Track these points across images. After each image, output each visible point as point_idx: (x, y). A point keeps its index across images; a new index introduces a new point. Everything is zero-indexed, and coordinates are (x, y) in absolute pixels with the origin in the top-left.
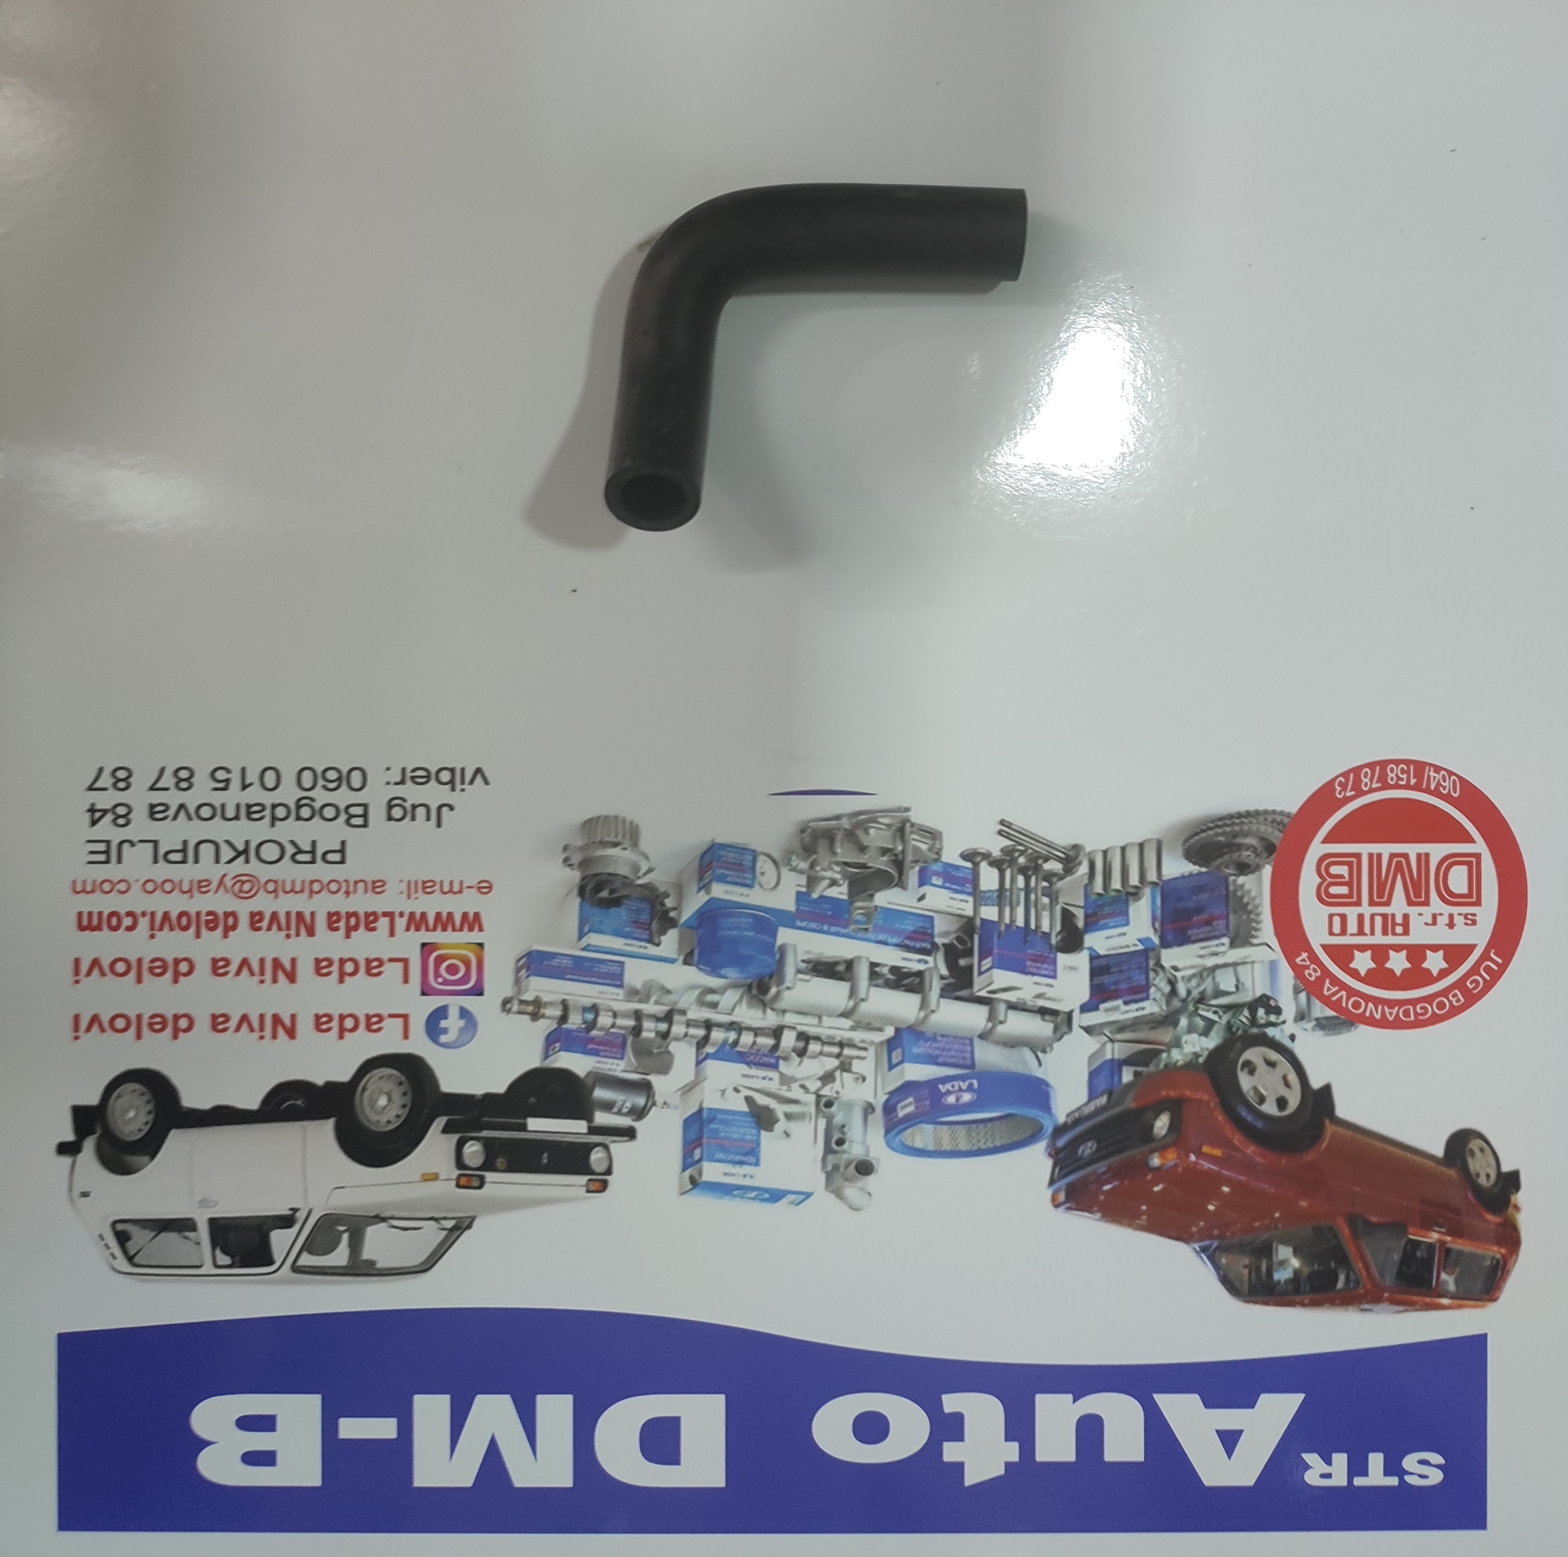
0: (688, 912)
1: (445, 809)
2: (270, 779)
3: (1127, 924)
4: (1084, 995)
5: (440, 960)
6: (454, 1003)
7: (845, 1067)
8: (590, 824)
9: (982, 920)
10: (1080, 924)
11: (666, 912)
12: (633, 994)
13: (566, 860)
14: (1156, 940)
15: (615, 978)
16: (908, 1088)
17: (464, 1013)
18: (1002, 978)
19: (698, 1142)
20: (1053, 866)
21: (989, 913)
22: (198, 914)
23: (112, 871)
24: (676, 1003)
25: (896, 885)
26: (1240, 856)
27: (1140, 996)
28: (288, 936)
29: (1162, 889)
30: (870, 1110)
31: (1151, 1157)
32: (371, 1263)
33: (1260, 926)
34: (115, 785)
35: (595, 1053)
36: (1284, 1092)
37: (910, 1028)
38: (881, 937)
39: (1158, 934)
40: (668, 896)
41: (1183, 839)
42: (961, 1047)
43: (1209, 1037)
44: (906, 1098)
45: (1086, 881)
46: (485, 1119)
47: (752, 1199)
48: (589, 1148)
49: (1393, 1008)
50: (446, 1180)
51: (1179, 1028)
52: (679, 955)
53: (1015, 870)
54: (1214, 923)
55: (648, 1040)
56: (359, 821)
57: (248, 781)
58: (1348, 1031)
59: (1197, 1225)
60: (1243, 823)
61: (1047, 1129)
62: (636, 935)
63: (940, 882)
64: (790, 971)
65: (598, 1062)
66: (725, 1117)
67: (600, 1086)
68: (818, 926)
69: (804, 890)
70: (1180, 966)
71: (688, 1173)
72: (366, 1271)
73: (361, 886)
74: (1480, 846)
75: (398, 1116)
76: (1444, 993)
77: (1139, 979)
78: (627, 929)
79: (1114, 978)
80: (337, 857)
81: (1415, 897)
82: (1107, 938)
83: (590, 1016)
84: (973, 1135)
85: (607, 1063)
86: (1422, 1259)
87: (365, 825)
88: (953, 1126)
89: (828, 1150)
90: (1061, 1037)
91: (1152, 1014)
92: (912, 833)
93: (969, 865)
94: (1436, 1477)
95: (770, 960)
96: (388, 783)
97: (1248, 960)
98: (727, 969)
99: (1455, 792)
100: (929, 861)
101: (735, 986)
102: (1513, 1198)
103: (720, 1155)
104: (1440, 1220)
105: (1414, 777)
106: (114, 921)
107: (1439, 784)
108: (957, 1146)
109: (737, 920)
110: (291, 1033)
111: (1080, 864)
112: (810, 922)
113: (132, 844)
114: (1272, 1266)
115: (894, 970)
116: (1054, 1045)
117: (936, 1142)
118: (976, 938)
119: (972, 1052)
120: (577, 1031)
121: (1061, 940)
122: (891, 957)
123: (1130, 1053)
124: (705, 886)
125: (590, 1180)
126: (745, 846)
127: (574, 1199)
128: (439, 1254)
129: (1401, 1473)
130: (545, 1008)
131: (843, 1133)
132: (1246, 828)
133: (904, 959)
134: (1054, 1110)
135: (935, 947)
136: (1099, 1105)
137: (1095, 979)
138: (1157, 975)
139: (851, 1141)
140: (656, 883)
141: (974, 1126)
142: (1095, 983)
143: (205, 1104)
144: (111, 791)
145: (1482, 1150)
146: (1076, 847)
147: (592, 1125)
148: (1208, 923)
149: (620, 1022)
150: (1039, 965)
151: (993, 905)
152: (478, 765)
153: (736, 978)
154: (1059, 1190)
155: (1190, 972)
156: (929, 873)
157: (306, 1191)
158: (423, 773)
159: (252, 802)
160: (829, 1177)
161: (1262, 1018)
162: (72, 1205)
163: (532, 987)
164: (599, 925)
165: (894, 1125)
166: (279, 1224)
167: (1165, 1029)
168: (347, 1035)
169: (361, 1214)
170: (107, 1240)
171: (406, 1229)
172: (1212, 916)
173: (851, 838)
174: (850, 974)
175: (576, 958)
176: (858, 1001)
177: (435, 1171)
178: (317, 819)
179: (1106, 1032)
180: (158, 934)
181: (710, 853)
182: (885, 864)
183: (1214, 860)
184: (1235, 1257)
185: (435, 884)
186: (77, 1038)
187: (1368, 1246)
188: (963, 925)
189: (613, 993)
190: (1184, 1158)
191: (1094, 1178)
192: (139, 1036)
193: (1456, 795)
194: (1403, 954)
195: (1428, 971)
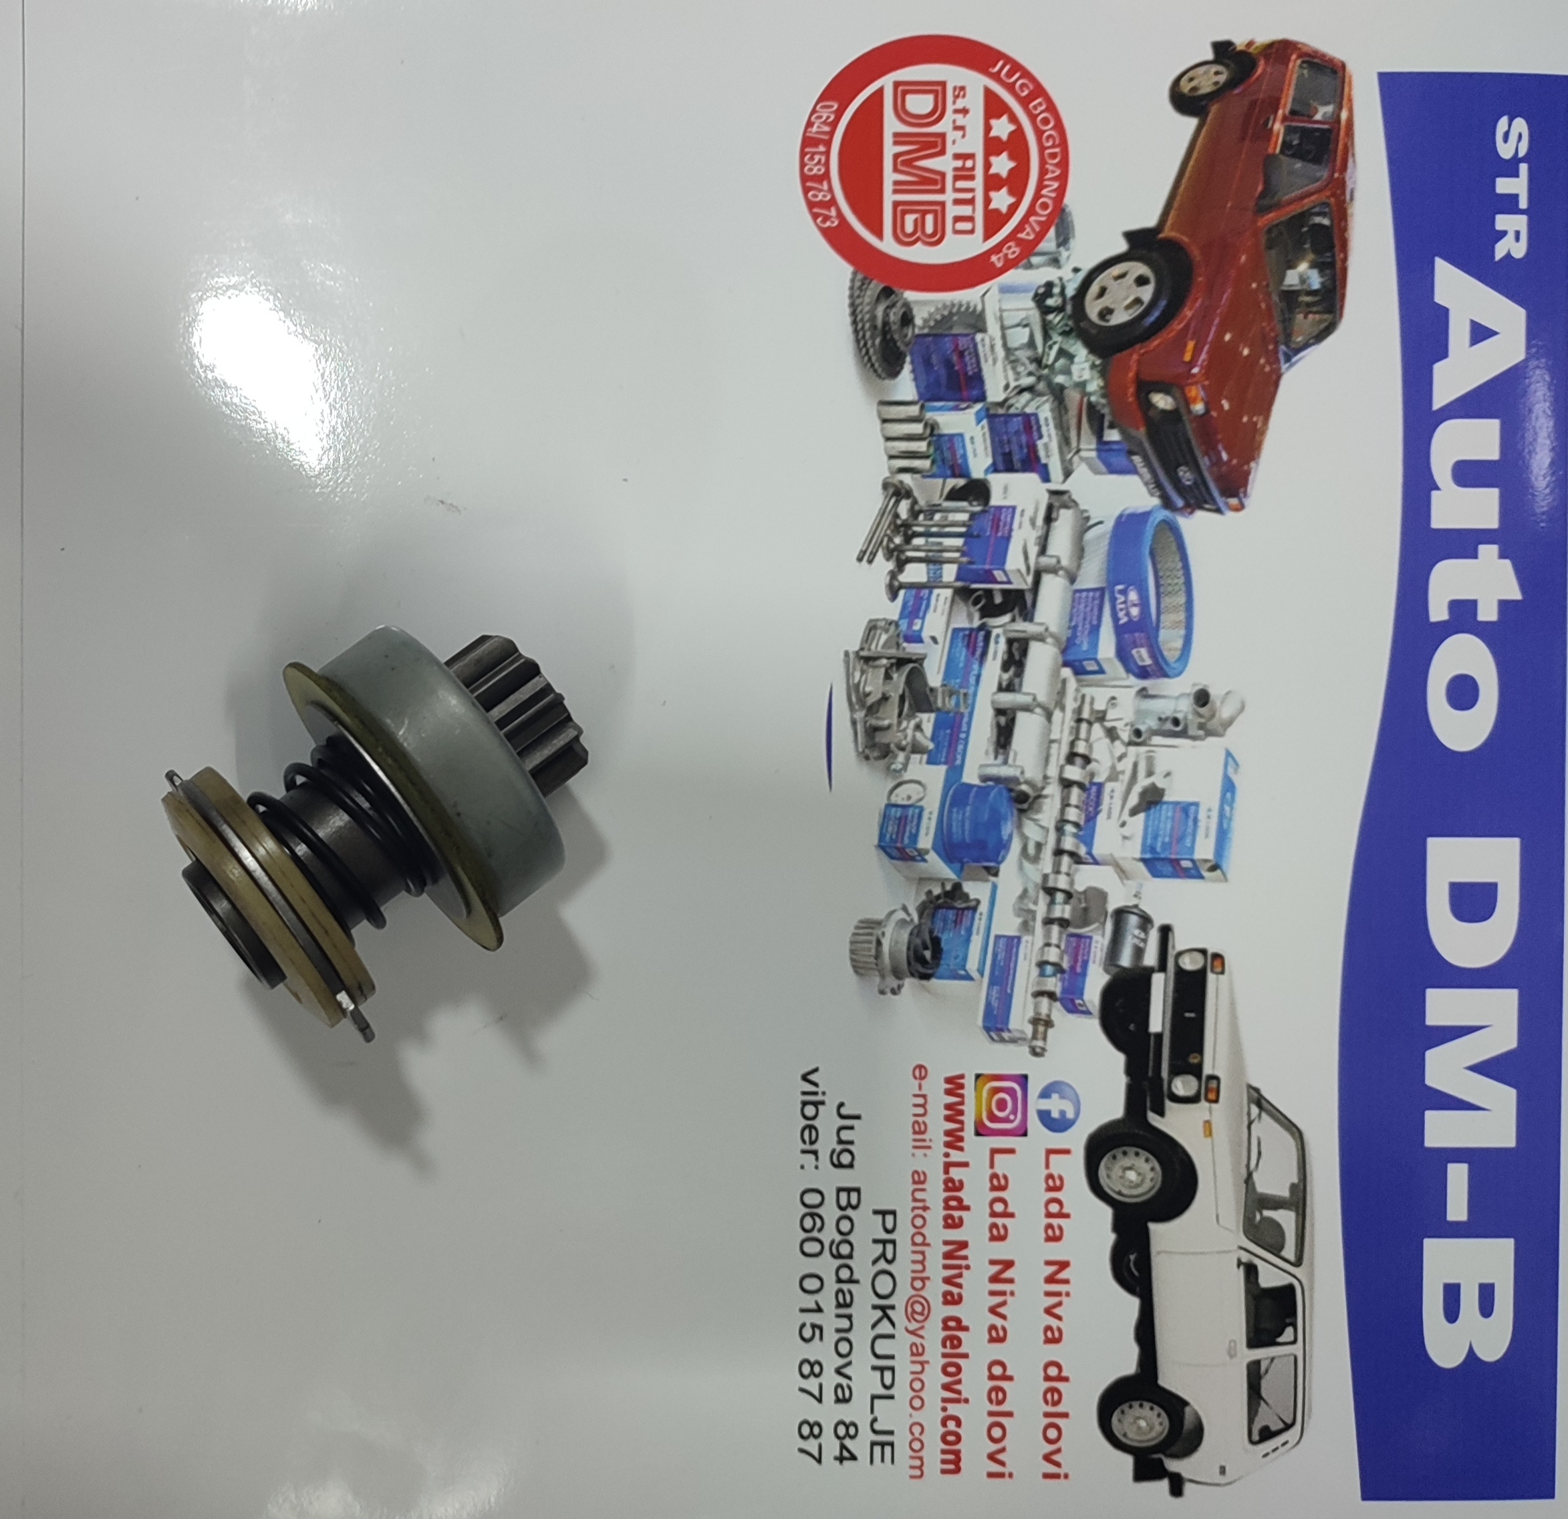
0: (947, 873)
1: (844, 1111)
2: (812, 1284)
3: (961, 435)
4: (1033, 478)
5: (993, 1118)
6: (1035, 1104)
7: (1101, 717)
8: (859, 968)
9: (958, 579)
10: (961, 482)
11: (947, 894)
12: (1026, 927)
13: (894, 992)
14: (978, 406)
15: (1011, 944)
16: (1123, 654)
17: (1045, 1094)
18: (1014, 560)
19: (1175, 863)
20: (904, 508)
21: (949, 573)
22: (945, 1355)
23: (901, 1440)
24: (1036, 884)
25: (921, 665)
26: (895, 323)
27: (1033, 423)
28: (968, 1267)
29: (927, 400)
30: (1144, 693)
31: (1194, 412)
32: (1293, 1187)
34: (816, 1437)
35: (1085, 964)
36: (1130, 279)
37: (1064, 651)
38: (972, 680)
39: (971, 403)
40: (930, 892)
41: (877, 379)
42: (1083, 601)
43: (1075, 354)
44: (1132, 656)
45: (918, 476)
46: (1150, 1074)
47: (1232, 808)
48: (1180, 971)
49: (1048, 170)
50: (1210, 1113)
51: (1067, 385)
52: (987, 881)
53: (908, 547)
54: (961, 349)
55: (1074, 910)
56: (854, 1196)
57: (813, 1306)
58: (1070, 214)
59: (1263, 366)
60: (862, 320)
61: (1168, 517)
62: (969, 923)
63: (918, 622)
64: (1005, 771)
65: (1094, 962)
66: (1149, 837)
67: (1119, 959)
68: (961, 743)
69: (925, 757)
70: (1003, 383)
71: (1205, 874)
72: (1301, 1195)
73: (919, 1195)
74: (886, 82)
75: (1147, 1160)
76: (1033, 118)
77: (1017, 424)
78: (963, 932)
79: (1015, 448)
80: (890, 1219)
81: (937, 147)
82: (975, 455)
83: (1049, 969)
84: (1170, 589)
85: (1095, 952)
86: (1301, 139)
87: (858, 1190)
88: (1162, 611)
89: (1183, 734)
90: (1074, 501)
91: (1052, 410)
92: (869, 649)
93: (902, 593)
94: (1520, 125)
95: (995, 790)
96: (817, 1167)
97: (998, 314)
98: (1003, 833)
99: (832, 107)
100: (897, 632)
101: (1020, 826)
102: (1239, 48)
103: (1188, 842)
104: (1262, 121)
105: (816, 145)
106: (951, 1438)
107: (825, 123)
108: (1181, 605)
109: (954, 824)
110: (1064, 1265)
111: (901, 482)
112: (956, 750)
113: (875, 1420)
114: (1305, 291)
115: (1005, 667)
116: (1082, 507)
117: (1177, 627)
118: (975, 586)
119: (1088, 590)
120: (1063, 980)
121: (974, 500)
122: (992, 671)
123: (1089, 431)
124: (920, 855)
125: (1212, 971)
126: (882, 814)
127: (1231, 983)
128: (1286, 1122)
129: (1516, 160)
130: (1040, 1014)
131: (1166, 719)
132: (867, 317)
133: (994, 658)
134: (1148, 509)
135: (982, 627)
136: (1142, 464)
137: (1016, 467)
138: (1012, 406)
139: (1175, 711)
140: (917, 904)
141: (1162, 590)
142: (1020, 468)
143: (1134, 1351)
144: (822, 1440)
145: (1191, 79)
146: (886, 486)
147: (1157, 968)
148: (961, 355)
149: (1054, 940)
150: (1001, 524)
151: (941, 569)
152: (799, 1077)
153: (1012, 824)
154: (1227, 504)
155: (1011, 374)
156: (910, 633)
157: (1219, 1252)
158: (807, 1133)
159: (834, 1303)
160: (1210, 733)
161: (1056, 301)
162: (1234, 1484)
163: (1019, 1028)
164: (958, 960)
165: (1159, 669)
166: (1252, 1279)
167: (1066, 398)
168: (1065, 1210)
169: (1244, 1196)
170: (1269, 1450)
171: (1260, 1153)
172: (953, 351)
173: (875, 709)
174: (1009, 711)
175: (992, 983)
176: (1035, 703)
177: (1201, 1124)
178: (851, 1238)
179: (1069, 456)
180: (964, 1395)
181: (888, 849)
182: (900, 676)
183: (898, 348)
184: (1296, 328)
185: (916, 1122)
186: (1066, 1476)
187: (1285, 195)
188: (961, 599)
189: (1026, 947)
190: (1194, 380)
191: (1215, 469)
192: (1065, 1415)
193: (836, 106)
194: (993, 159)
195: (1012, 134)
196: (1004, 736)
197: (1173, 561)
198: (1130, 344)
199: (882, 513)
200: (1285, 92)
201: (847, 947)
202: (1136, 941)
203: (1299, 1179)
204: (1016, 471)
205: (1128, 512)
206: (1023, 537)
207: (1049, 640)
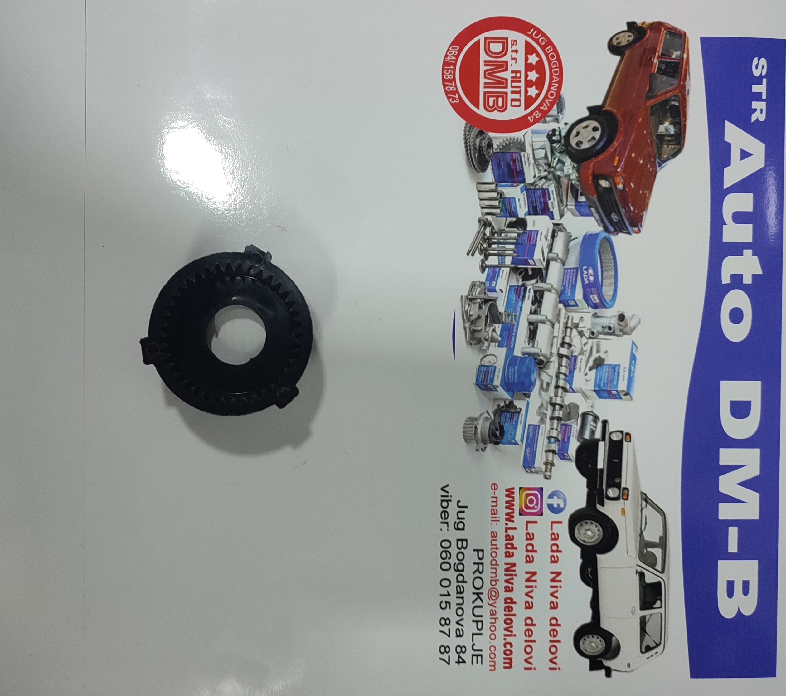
0: (507, 396)
1: (460, 504)
2: (445, 583)
3: (514, 198)
4: (546, 217)
5: (527, 507)
6: (546, 500)
7: (576, 326)
8: (466, 440)
9: (512, 263)
10: (514, 219)
11: (506, 406)
12: (542, 421)
13: (482, 450)
14: (522, 185)
15: (536, 428)
16: (586, 298)
17: (551, 496)
18: (538, 255)
19: (609, 392)
20: (488, 231)
21: (508, 260)
22: (505, 615)
23: (486, 653)
24: (547, 402)
25: (496, 302)
26: (484, 147)
27: (547, 192)
28: (516, 575)
29: (498, 182)
30: (596, 315)
31: (619, 189)
32: (661, 538)
33: (516, 138)
34: (447, 653)
35: (569, 438)
36: (590, 128)
37: (559, 296)
38: (518, 309)
39: (519, 184)
40: (499, 405)
41: (476, 173)
42: (568, 273)
43: (566, 161)
44: (590, 299)
45: (495, 216)
46: (598, 487)
47: (635, 367)
48: (611, 441)
49: (553, 78)
50: (624, 504)
51: (562, 175)
52: (525, 400)
53: (490, 249)
54: (514, 159)
55: (563, 413)
56: (465, 543)
57: (446, 593)
58: (563, 98)
59: (650, 169)
60: (470, 145)
61: (606, 236)
62: (517, 419)
63: (494, 283)
64: (533, 350)
65: (573, 437)
66: (598, 380)
67: (584, 435)
68: (513, 338)
69: (497, 344)
70: (533, 174)
71: (623, 397)
72: (664, 541)
73: (494, 542)
74: (481, 37)
75: (596, 526)
76: (547, 55)
77: (539, 193)
78: (514, 423)
79: (538, 204)
80: (481, 553)
81: (504, 67)
82: (520, 207)
83: (553, 440)
84: (607, 268)
85: (573, 432)
86: (666, 66)
87: (466, 540)
88: (604, 278)
89: (613, 334)
90: (565, 228)
91: (555, 187)
92: (472, 295)
93: (487, 269)
94: (763, 61)
95: (529, 359)
96: (448, 530)
97: (531, 143)
98: (532, 378)
99: (457, 48)
100: (485, 287)
101: (539, 375)
102: (639, 25)
103: (615, 383)
104: (649, 58)
105: (450, 66)
106: (508, 652)
107: (453, 55)
108: (612, 276)
109: (510, 374)
110: (559, 574)
111: (487, 219)
112: (511, 340)
113: (474, 645)
114: (668, 134)
115: (533, 303)
116: (568, 231)
117: (610, 285)
118: (520, 266)
119: (571, 269)
120: (559, 445)
121: (521, 228)
122: (527, 305)
123: (572, 196)
124: (494, 388)
125: (626, 441)
126: (478, 370)
127: (634, 447)
128: (657, 508)
129: (761, 77)
130: (548, 460)
131: (606, 327)
132: (472, 144)
133: (528, 299)
134: (598, 232)
135: (523, 285)
136: (595, 212)
137: (539, 213)
138: (537, 185)
140: (493, 410)
141: (603, 269)
142: (540, 213)
143: (590, 612)
144: (450, 654)
145: (617, 39)
146: (480, 221)
147: (601, 439)
148: (514, 162)
149: (555, 427)
150: (532, 238)
151: (505, 259)
152: (440, 489)
153: (536, 375)
154: (633, 230)
155: (536, 170)
156: (490, 288)
157: (628, 567)
158: (443, 514)
159: (456, 591)
160: (625, 333)
161: (557, 138)
162: (633, 672)
163: (539, 466)
164: (512, 436)
165: (602, 304)
166: (643, 579)
167: (562, 182)
168: (560, 549)
169: (639, 543)
170: (649, 656)
171: (646, 523)
172: (510, 160)
173: (474, 322)
174: (535, 324)
175: (526, 446)
176: (547, 320)
177: (620, 510)
178: (463, 562)
179: (562, 208)
180: (514, 633)
181: (480, 386)
182: (486, 307)
183: (486, 158)
184: (663, 152)
185: (493, 509)
186: (559, 669)
187: (659, 91)
188: (514, 272)
189: (542, 430)
190: (619, 174)
191: (628, 214)
192: (559, 641)
193: (458, 48)
194: (529, 73)
195: (537, 62)
196: (532, 334)
197: (609, 256)
198: (590, 158)
199: (478, 233)
200: (659, 45)
201: (462, 429)
202: (592, 427)
203: (663, 534)
204: (539, 214)
205: (588, 233)
206: (542, 244)
207: (553, 291)
